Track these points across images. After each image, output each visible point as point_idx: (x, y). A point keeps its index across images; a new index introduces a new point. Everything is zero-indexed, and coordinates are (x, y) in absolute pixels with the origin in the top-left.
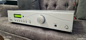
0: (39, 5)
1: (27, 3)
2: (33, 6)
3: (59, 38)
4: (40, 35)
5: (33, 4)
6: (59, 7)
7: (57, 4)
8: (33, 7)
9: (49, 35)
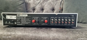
0: (25, 9)
1: (12, 6)
2: (20, 8)
3: (65, 38)
4: (44, 38)
5: (19, 7)
6: (46, 11)
7: (44, 8)
8: (20, 10)
9: (54, 37)
